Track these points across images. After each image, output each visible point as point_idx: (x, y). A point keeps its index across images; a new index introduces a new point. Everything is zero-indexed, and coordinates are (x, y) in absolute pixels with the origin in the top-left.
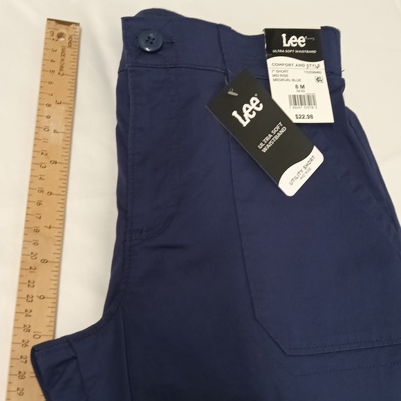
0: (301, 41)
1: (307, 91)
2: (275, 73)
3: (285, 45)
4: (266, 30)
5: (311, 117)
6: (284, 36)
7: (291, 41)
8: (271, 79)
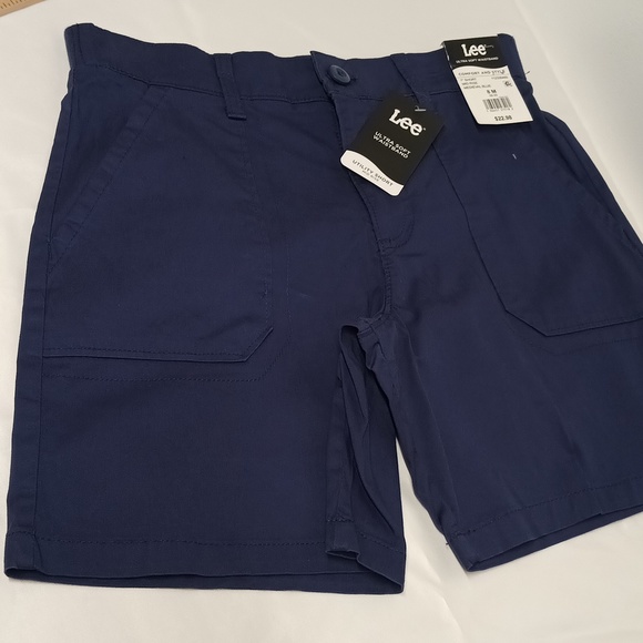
0: (481, 49)
1: (500, 95)
2: (464, 81)
3: (466, 55)
4: (445, 43)
5: (510, 117)
6: (464, 46)
7: (471, 51)
8: (462, 87)
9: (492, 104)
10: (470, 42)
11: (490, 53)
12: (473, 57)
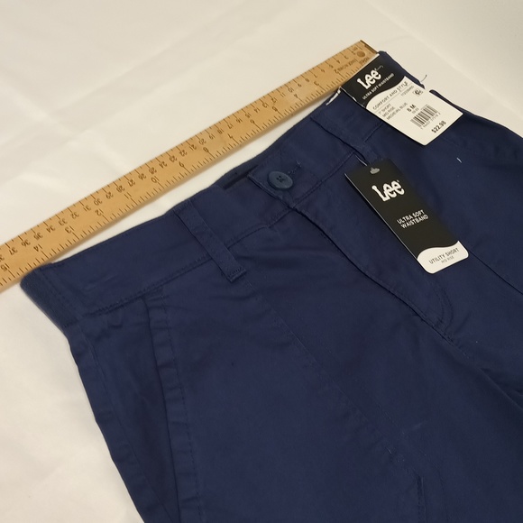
0: (375, 74)
1: (420, 107)
2: (383, 113)
3: (367, 87)
5: (443, 124)
6: (359, 81)
7: (368, 81)
8: (385, 119)
9: (421, 119)
10: (362, 75)
11: (384, 73)
12: (373, 86)
